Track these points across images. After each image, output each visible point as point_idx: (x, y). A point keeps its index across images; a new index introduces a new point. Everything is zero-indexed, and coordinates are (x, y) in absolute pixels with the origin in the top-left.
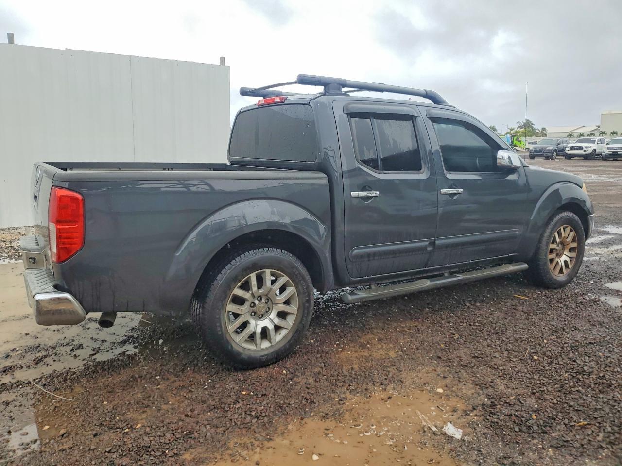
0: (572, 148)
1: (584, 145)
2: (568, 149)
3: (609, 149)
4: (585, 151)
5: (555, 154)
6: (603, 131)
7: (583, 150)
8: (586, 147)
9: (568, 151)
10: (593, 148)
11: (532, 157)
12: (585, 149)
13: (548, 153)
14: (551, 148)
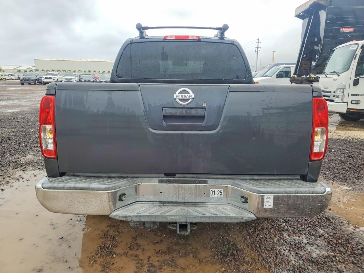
0: (46, 78)
1: (52, 76)
2: (44, 79)
3: (65, 78)
4: (53, 80)
5: (36, 82)
6: (37, 69)
7: (52, 79)
8: (54, 78)
9: (44, 80)
10: (57, 78)
11: (22, 84)
12: (53, 79)
13: (32, 81)
14: (34, 78)
